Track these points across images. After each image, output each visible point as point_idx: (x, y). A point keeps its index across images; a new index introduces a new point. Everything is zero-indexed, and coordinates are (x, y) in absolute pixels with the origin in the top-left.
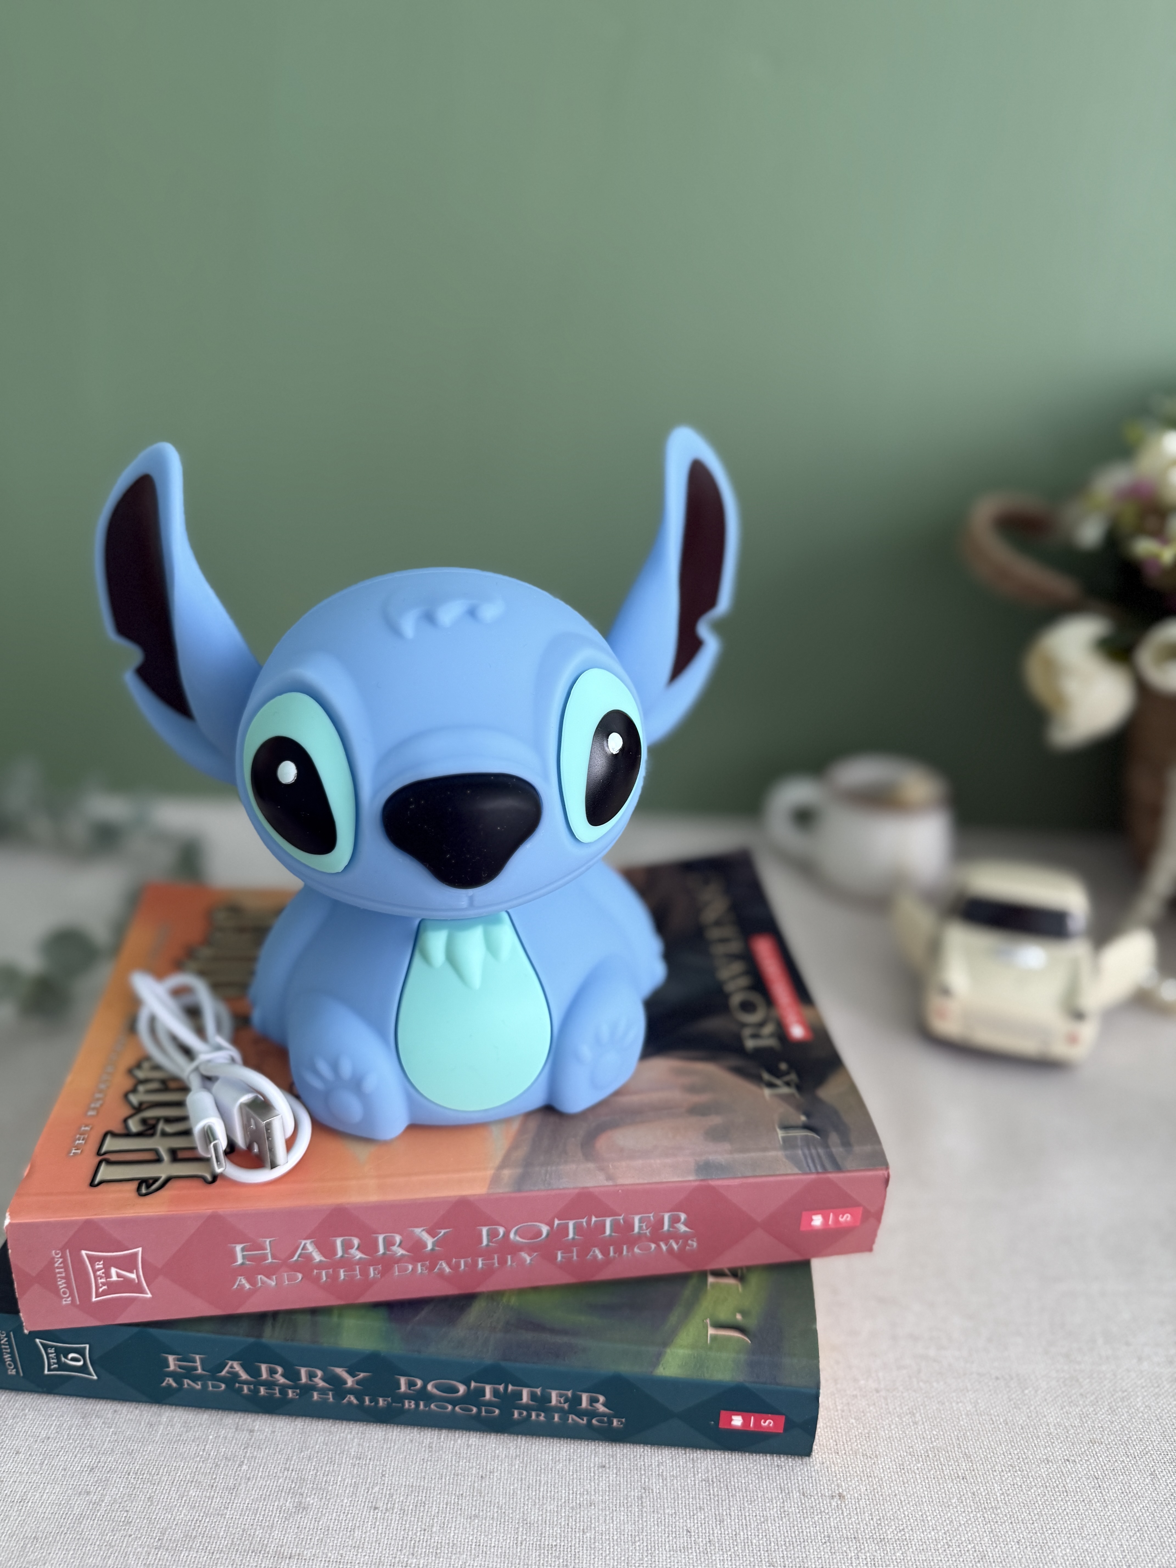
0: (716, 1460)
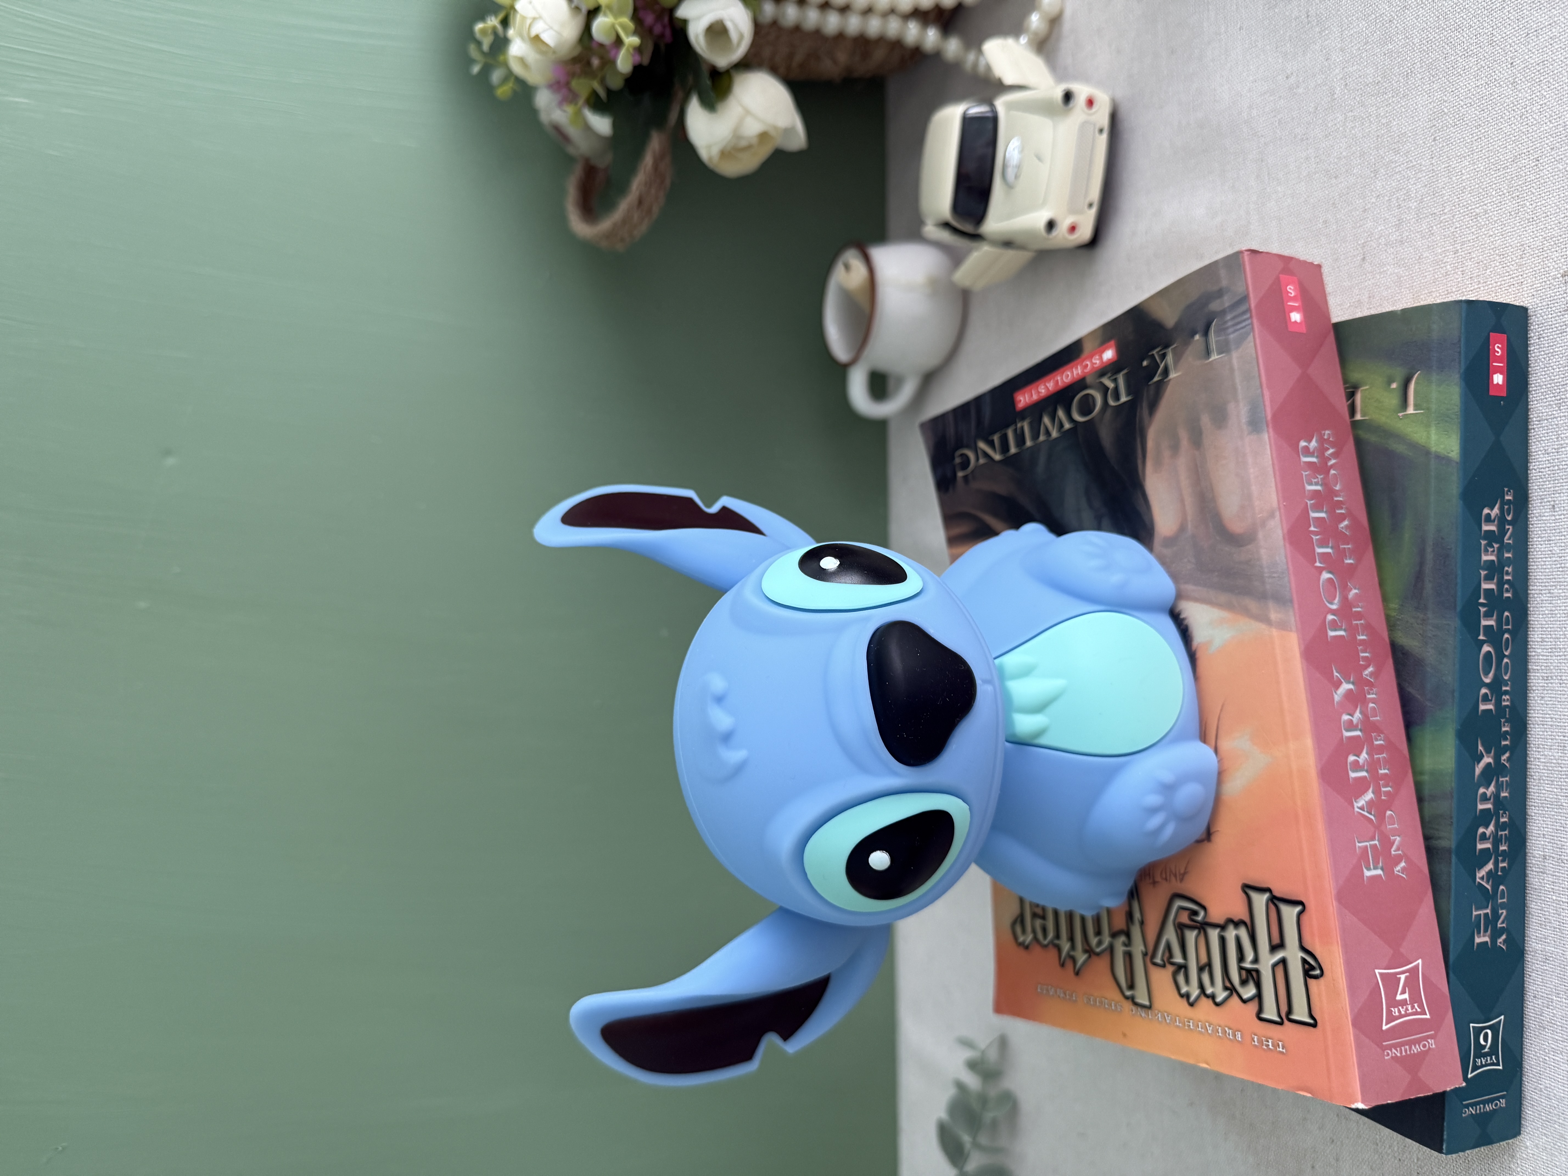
0: (1538, 398)
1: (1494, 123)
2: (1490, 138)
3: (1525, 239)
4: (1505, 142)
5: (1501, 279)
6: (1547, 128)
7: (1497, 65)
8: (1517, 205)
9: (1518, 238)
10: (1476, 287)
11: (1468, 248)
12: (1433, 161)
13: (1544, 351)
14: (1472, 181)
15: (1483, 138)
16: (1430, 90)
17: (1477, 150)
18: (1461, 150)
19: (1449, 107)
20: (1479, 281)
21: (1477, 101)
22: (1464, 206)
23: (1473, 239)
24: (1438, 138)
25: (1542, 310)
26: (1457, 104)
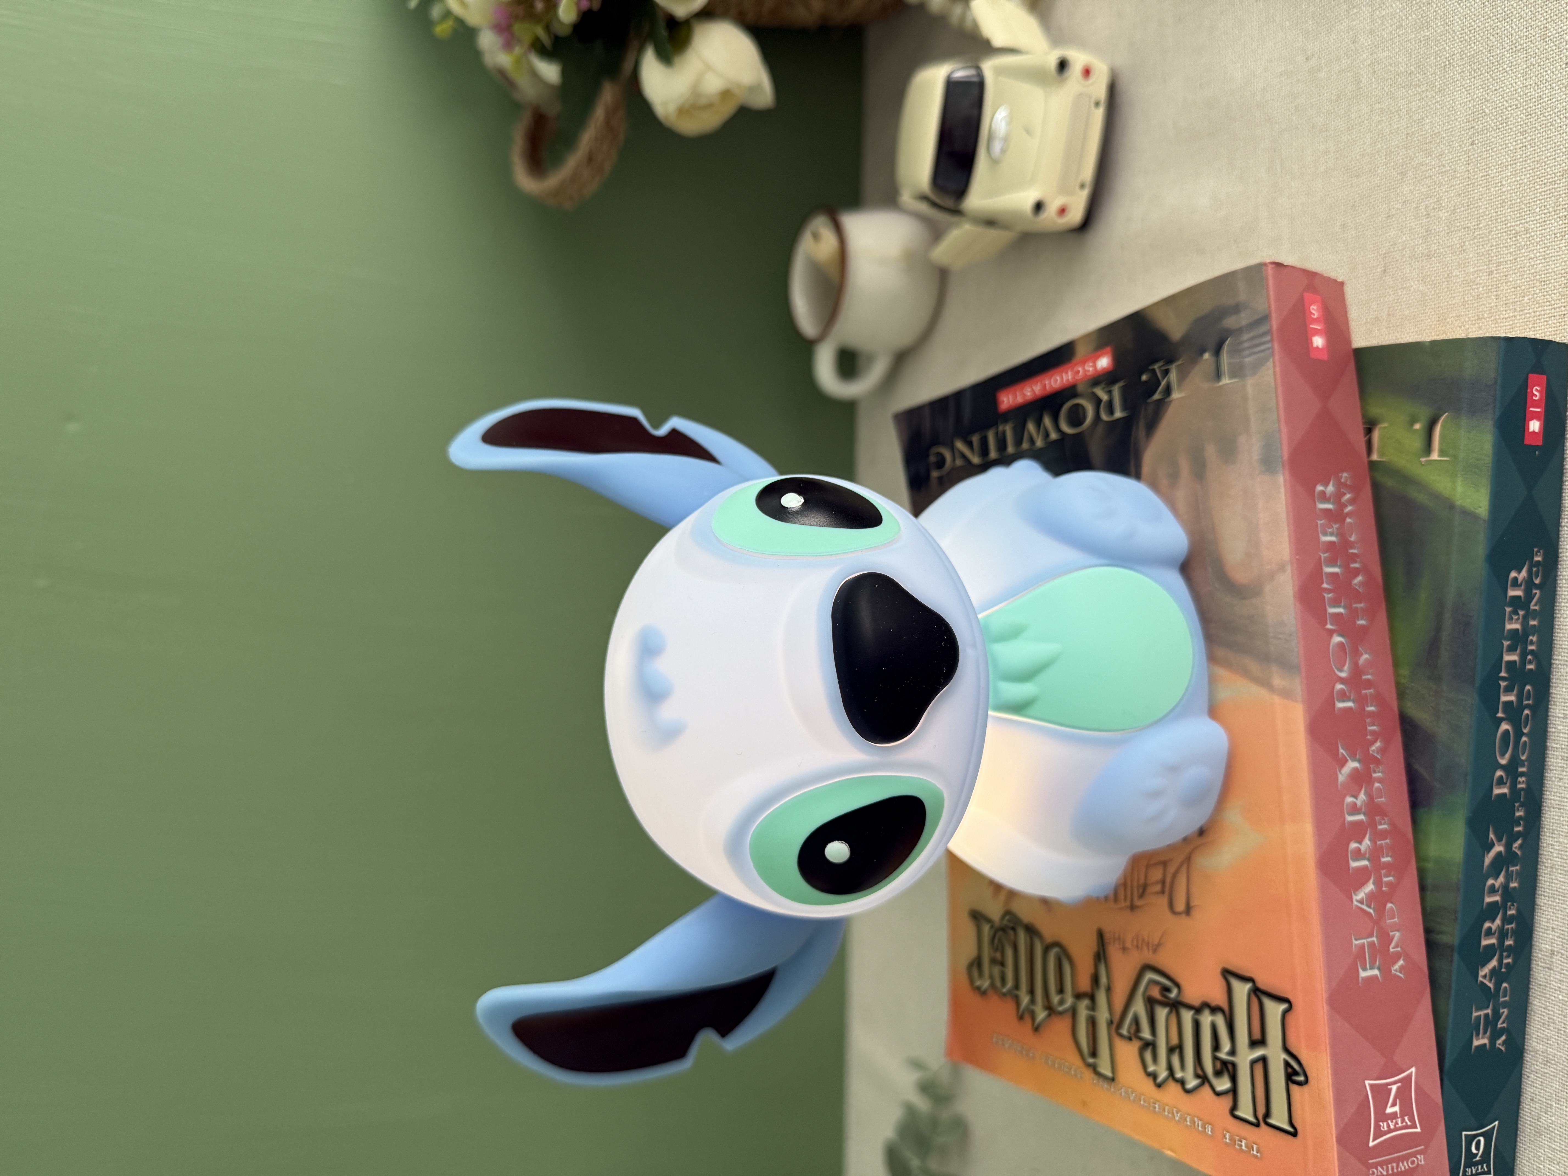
10: (1511, 314)
12: (1470, 169)
15: (1529, 147)
16: (1470, 86)
17: (1521, 160)
18: (1502, 158)
19: (1491, 108)
20: (1515, 309)
21: (1524, 104)
24: (1477, 142)
26: (1500, 106)
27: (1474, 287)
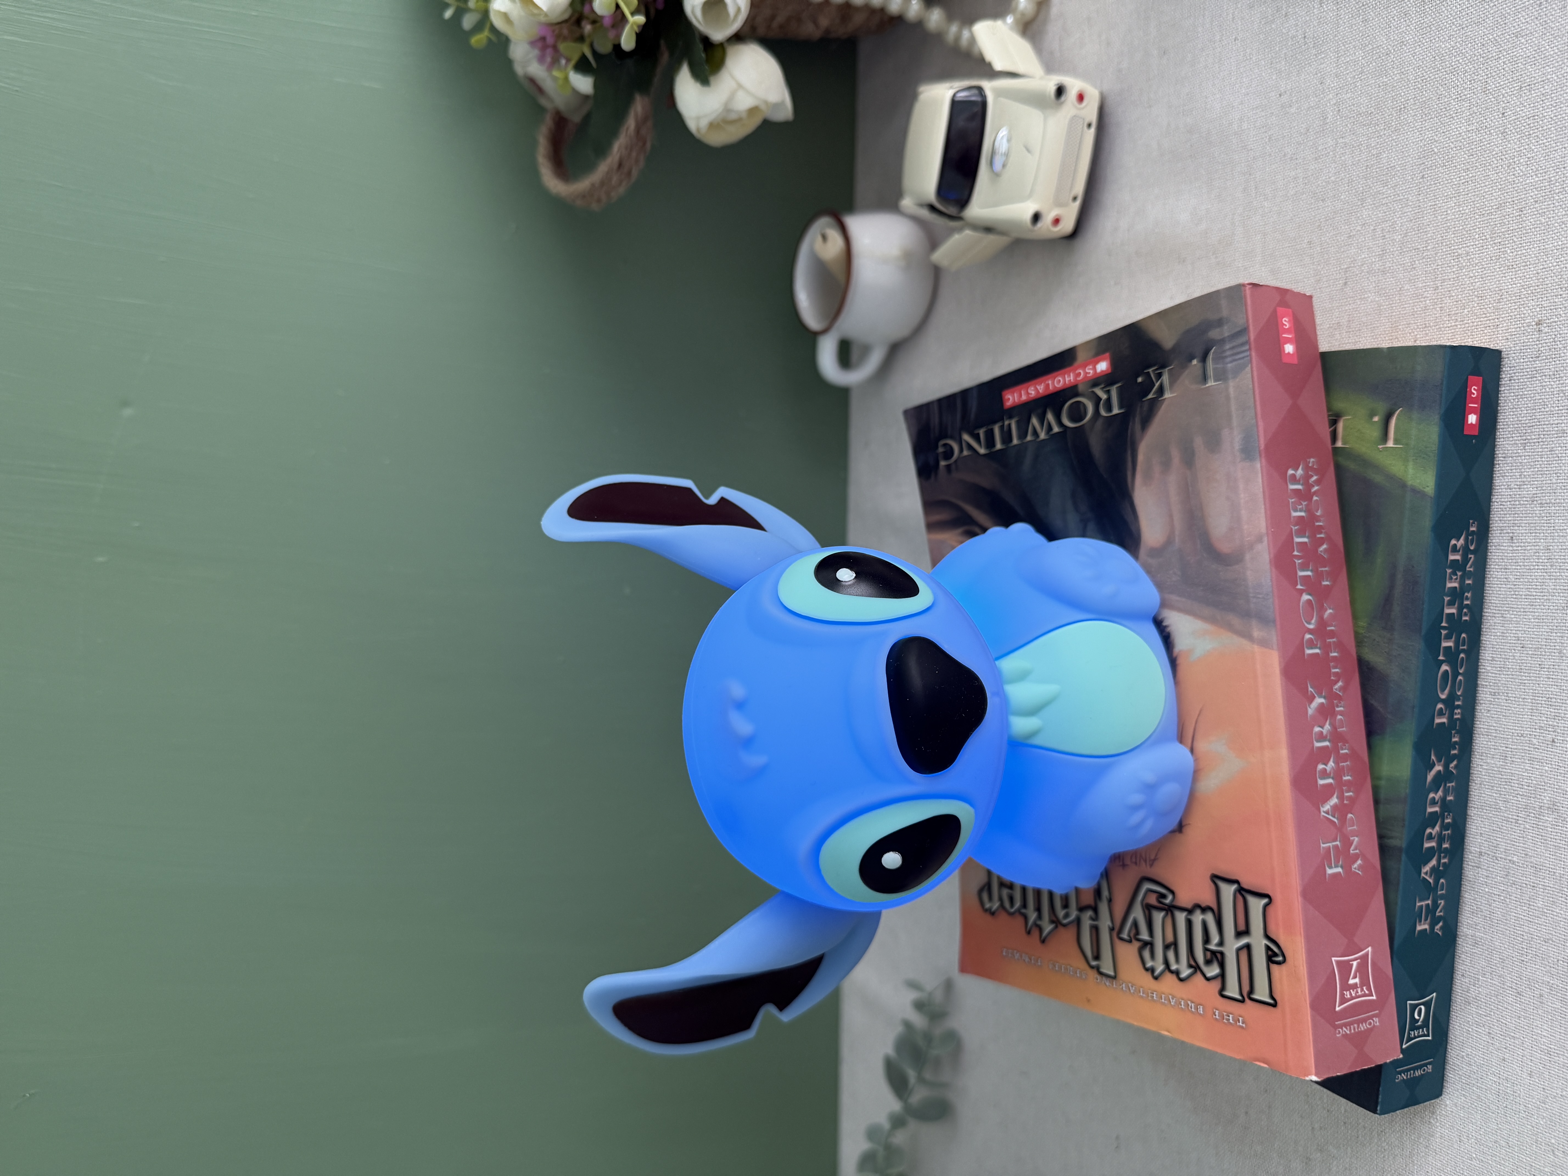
0: (1505, 436)
1: (1481, 169)
2: (1476, 183)
3: (1503, 284)
4: (1491, 189)
5: (1478, 320)
6: (1533, 181)
7: (1489, 113)
8: (1498, 251)
9: (1497, 282)
10: (1453, 324)
11: (1448, 286)
12: (1420, 198)
13: (1514, 393)
14: (1457, 222)
15: (1470, 182)
16: (1421, 128)
18: (1448, 190)
19: (1439, 148)
20: (1456, 319)
21: (1467, 145)
22: (1447, 245)
23: (1453, 278)
24: (1426, 176)
25: (1514, 353)
26: (1447, 145)
27: (1422, 299)
